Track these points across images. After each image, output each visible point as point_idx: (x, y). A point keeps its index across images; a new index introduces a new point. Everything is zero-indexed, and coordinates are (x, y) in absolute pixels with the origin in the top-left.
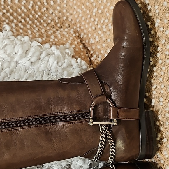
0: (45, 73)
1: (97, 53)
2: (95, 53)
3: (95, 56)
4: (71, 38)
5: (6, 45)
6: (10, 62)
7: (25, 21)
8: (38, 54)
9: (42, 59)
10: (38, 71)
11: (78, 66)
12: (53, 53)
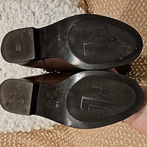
0: (62, 13)
1: (91, 7)
2: (90, 6)
3: (90, 8)
6: (44, 5)
8: (59, 2)
9: (61, 5)
10: (58, 11)
12: (67, 3)
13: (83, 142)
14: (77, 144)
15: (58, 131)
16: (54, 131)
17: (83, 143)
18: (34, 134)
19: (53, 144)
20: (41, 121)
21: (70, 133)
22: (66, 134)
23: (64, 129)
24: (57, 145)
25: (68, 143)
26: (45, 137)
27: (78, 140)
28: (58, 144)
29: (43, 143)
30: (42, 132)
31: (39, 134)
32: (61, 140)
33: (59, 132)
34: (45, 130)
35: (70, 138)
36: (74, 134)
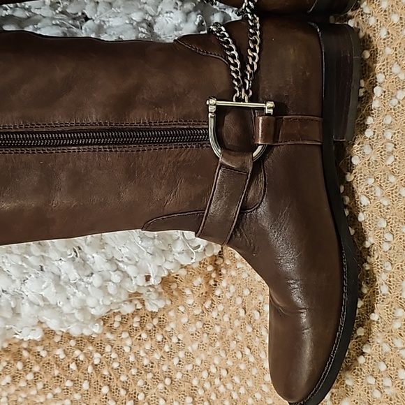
13: (236, 379)
14: (207, 385)
15: (125, 335)
16: (109, 335)
17: (232, 382)
18: (25, 354)
19: (105, 390)
20: (42, 303)
21: (175, 340)
22: (160, 345)
23: (149, 327)
24: (123, 392)
25: (168, 381)
26: (73, 366)
27: (213, 370)
28: (127, 390)
29: (67, 391)
30: (58, 345)
31: (43, 354)
32: (139, 373)
33: (129, 342)
34: (70, 338)
35: (176, 361)
36: (195, 346)
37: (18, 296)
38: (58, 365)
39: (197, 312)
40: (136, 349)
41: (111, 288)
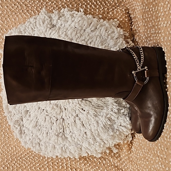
0: (98, 36)
4: (122, 14)
5: (80, 20)
6: (81, 30)
7: (97, 3)
9: (97, 28)
10: (95, 35)
11: (117, 33)
15: (110, 157)
18: (87, 159)
22: (119, 161)
23: (116, 156)
26: (98, 163)
29: (97, 169)
31: (92, 159)
35: (123, 166)
37: (81, 146)
38: (95, 163)
39: (127, 154)
40: (114, 161)
41: (102, 146)
